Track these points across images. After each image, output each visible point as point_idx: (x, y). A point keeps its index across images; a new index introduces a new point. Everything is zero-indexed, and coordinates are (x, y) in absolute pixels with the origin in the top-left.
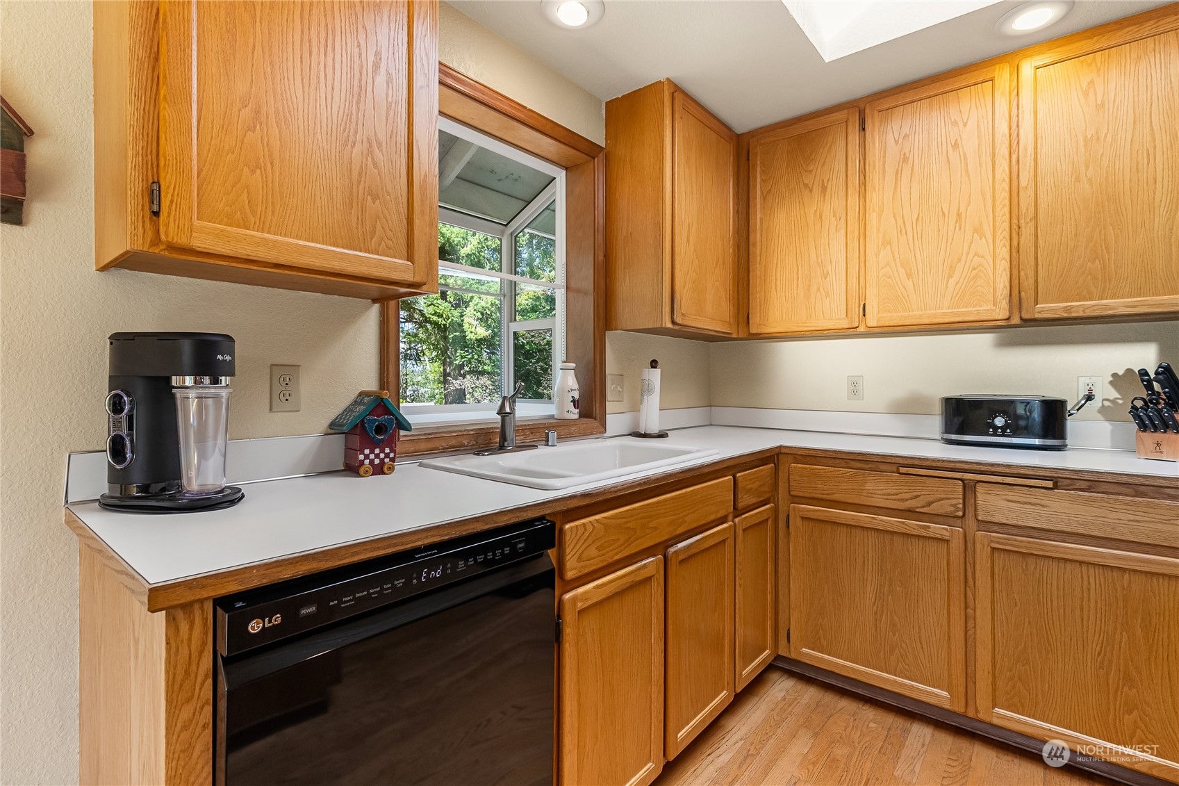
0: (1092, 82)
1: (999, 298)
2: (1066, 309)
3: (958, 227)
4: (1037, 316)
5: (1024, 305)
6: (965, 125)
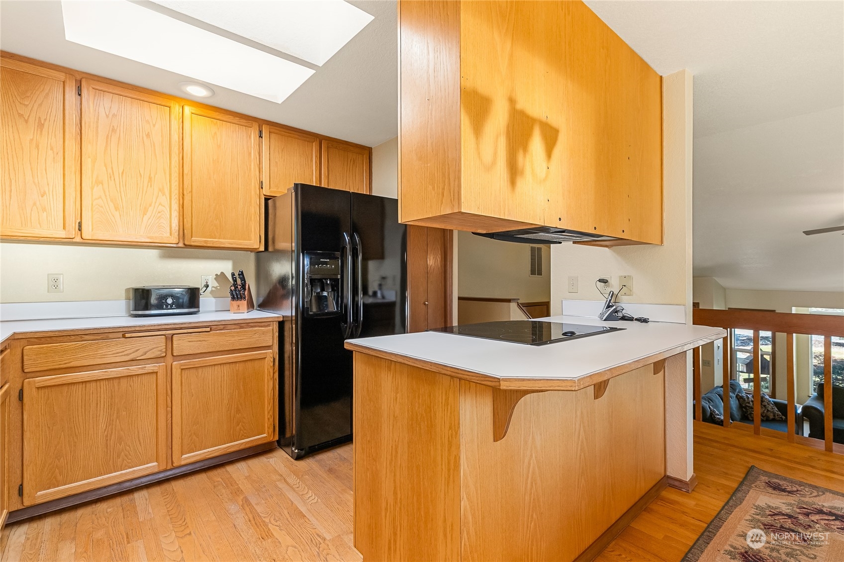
0: (215, 133)
1: (173, 231)
2: (205, 242)
3: (149, 185)
4: (193, 244)
5: (186, 237)
6: (154, 126)
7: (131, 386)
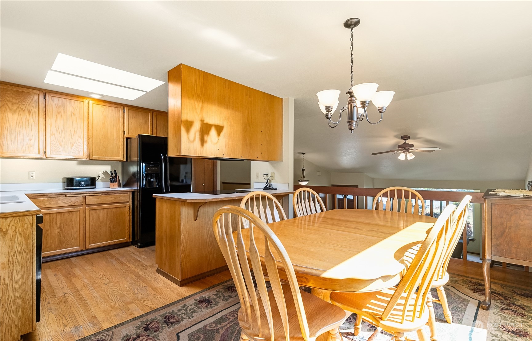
1: (85, 154)
2: (99, 158)
3: (74, 135)
4: (93, 159)
5: (90, 156)
6: (76, 110)
7: (68, 216)
